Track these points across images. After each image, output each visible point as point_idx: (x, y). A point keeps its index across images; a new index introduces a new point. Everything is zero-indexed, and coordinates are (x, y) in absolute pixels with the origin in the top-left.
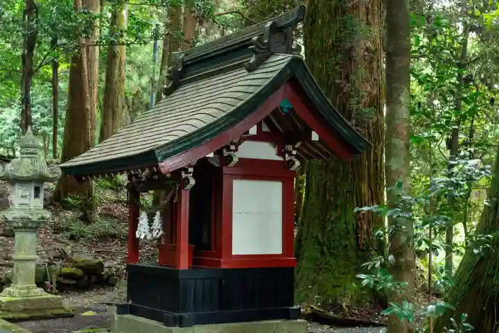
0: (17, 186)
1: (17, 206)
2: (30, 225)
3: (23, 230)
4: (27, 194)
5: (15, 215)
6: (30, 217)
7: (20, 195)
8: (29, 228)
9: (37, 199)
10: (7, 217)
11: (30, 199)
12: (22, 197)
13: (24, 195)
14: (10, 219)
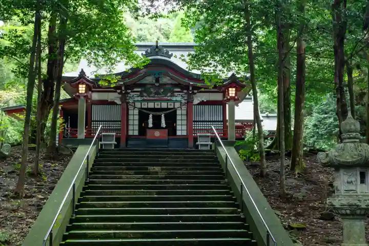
0: (342, 171)
1: (343, 192)
2: (358, 212)
3: (351, 217)
4: (353, 179)
5: (342, 202)
6: (359, 203)
7: (346, 181)
8: (358, 215)
9: (364, 185)
10: (334, 204)
11: (356, 185)
12: (348, 182)
13: (349, 180)
14: (337, 206)
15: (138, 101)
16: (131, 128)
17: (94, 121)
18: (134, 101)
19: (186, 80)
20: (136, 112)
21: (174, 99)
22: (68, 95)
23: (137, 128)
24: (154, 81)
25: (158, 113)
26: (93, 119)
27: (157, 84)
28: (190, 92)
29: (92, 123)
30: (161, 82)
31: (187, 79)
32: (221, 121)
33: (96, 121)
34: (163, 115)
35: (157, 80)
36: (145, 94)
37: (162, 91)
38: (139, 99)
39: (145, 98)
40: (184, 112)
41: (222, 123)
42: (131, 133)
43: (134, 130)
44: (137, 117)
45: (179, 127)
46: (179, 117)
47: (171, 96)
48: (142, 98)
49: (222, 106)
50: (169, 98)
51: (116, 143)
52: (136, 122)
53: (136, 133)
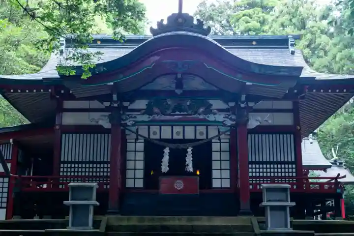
15: (143, 122)
16: (130, 174)
17: (64, 162)
18: (136, 122)
19: (239, 78)
20: (140, 146)
21: (211, 118)
22: (27, 120)
23: (140, 174)
24: (174, 86)
25: (182, 146)
26: (62, 160)
27: (178, 92)
28: (242, 105)
29: (62, 165)
30: (185, 87)
31: (239, 76)
32: (292, 163)
33: (68, 162)
34: (189, 150)
35: (179, 84)
36: (156, 110)
37: (188, 103)
38: (146, 118)
39: (157, 117)
40: (226, 146)
41: (294, 166)
42: (130, 184)
43: (136, 178)
44: (141, 156)
45: (216, 174)
46: (215, 156)
47: (205, 113)
48: (151, 117)
49: (292, 136)
50: (201, 117)
51: (98, 203)
52: (140, 165)
53: (140, 184)
